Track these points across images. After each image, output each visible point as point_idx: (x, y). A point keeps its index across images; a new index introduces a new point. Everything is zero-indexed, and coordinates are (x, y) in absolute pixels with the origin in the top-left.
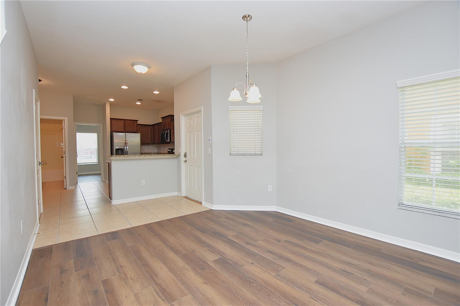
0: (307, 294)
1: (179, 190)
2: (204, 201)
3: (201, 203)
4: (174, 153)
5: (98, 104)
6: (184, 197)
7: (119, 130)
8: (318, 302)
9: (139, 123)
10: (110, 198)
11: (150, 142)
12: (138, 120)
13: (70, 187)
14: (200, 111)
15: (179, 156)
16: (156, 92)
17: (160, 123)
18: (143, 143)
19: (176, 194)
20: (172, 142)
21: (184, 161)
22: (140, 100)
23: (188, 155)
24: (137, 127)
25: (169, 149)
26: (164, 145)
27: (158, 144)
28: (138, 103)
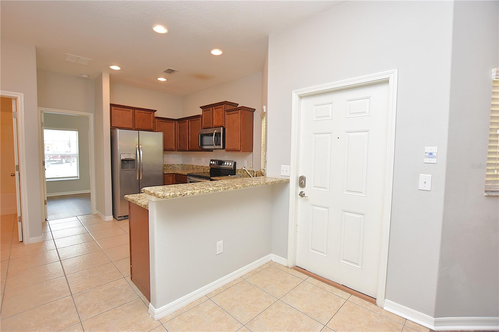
5: (85, 76)
7: (125, 126)
9: (157, 114)
12: (156, 111)
13: (31, 239)
16: (216, 52)
17: (198, 116)
18: (167, 148)
21: (299, 194)
24: (154, 122)
25: (212, 161)
28: (162, 79)
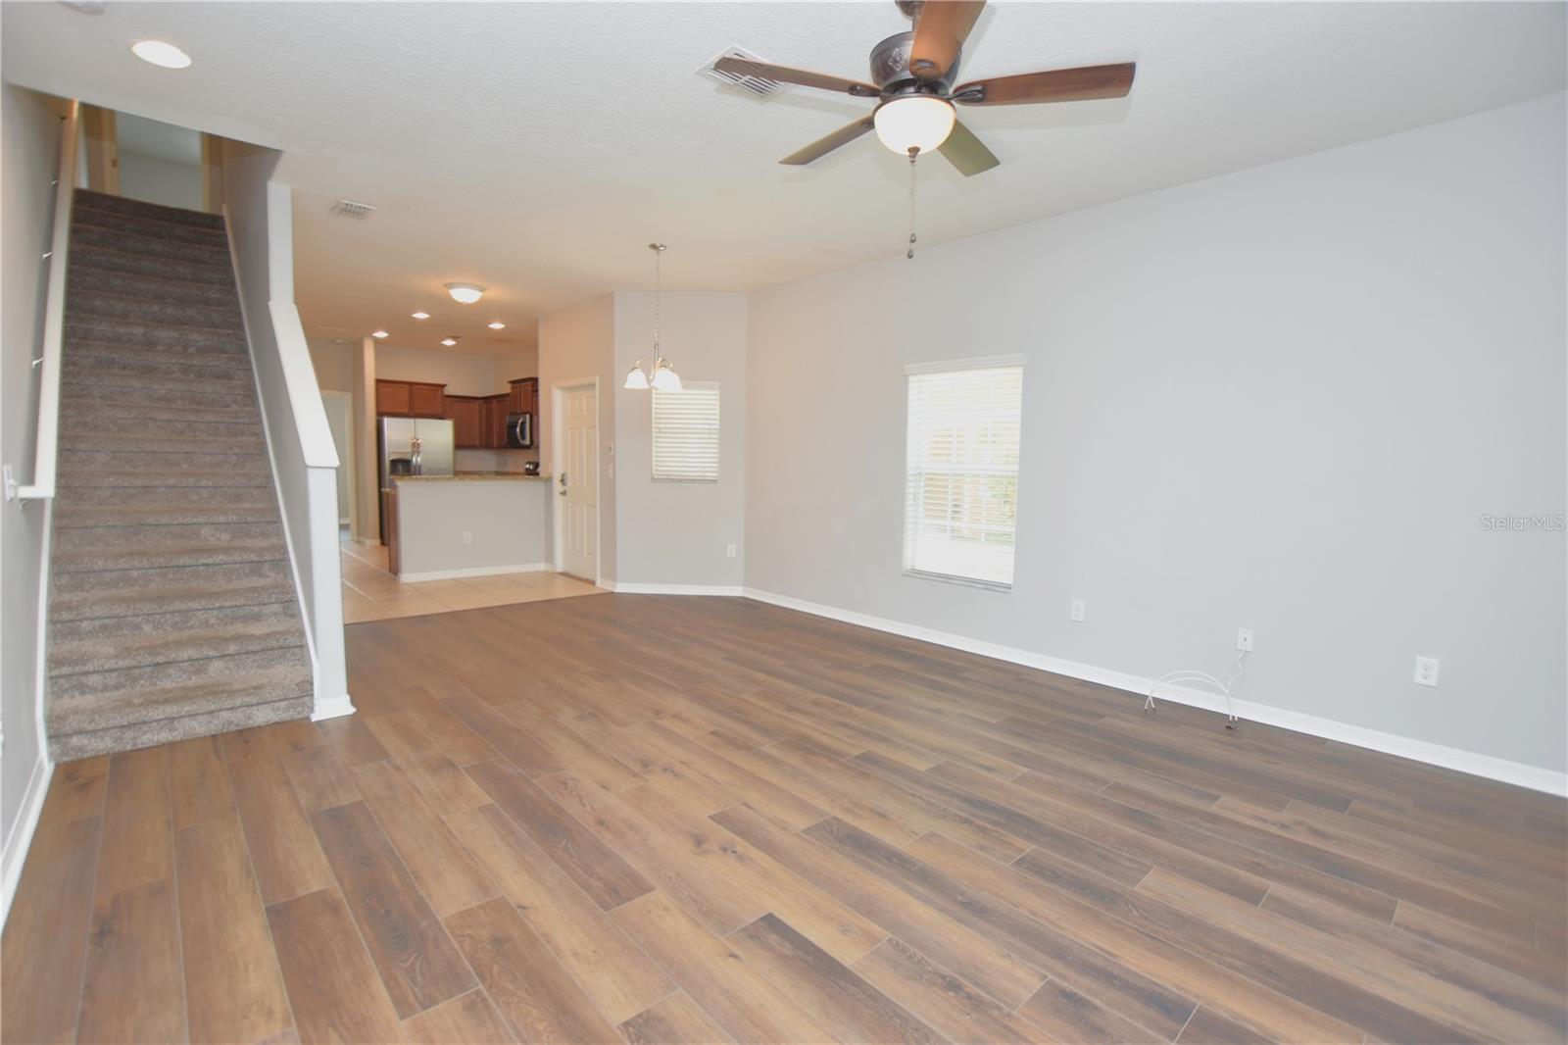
1: (550, 557)
2: (602, 577)
3: (593, 583)
4: (538, 474)
6: (560, 574)
7: (398, 410)
9: (448, 391)
10: (394, 568)
11: (477, 443)
12: (446, 385)
14: (594, 385)
15: (549, 480)
16: (496, 326)
17: (506, 395)
18: (460, 445)
19: (542, 567)
20: (533, 446)
21: (561, 493)
22: (454, 338)
23: (569, 480)
24: (443, 403)
25: (528, 463)
26: (516, 451)
27: (500, 447)
28: (449, 343)
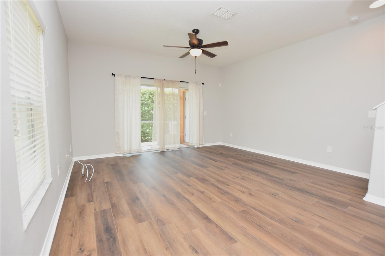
0: (249, 232)
8: (242, 226)
